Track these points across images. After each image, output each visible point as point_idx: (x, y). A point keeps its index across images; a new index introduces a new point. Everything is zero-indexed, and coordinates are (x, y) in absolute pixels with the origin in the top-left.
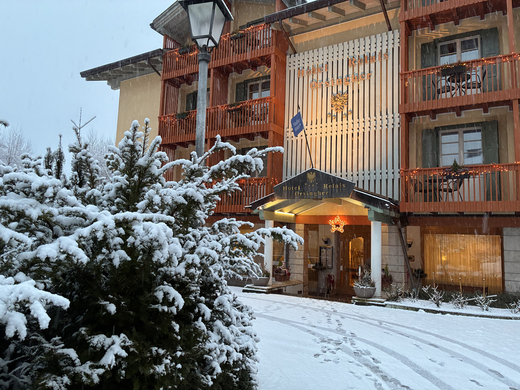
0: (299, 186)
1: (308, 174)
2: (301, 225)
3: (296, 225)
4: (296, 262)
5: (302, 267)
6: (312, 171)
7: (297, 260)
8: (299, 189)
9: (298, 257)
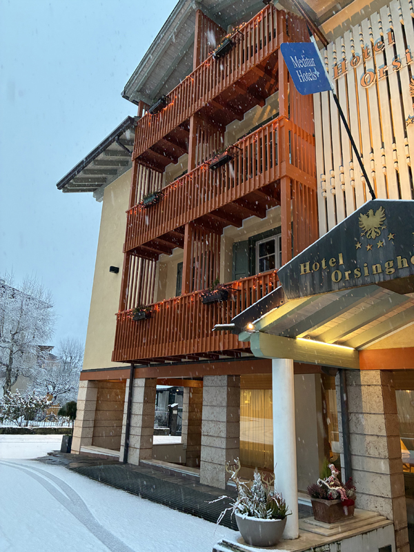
0: (340, 255)
1: (363, 218)
2: (374, 372)
3: (362, 373)
4: (371, 465)
5: (387, 480)
6: (373, 206)
7: (371, 460)
8: (341, 262)
9: (373, 452)
